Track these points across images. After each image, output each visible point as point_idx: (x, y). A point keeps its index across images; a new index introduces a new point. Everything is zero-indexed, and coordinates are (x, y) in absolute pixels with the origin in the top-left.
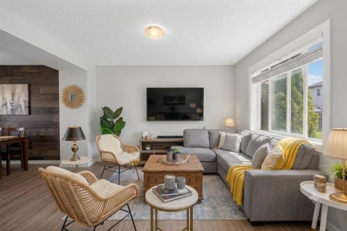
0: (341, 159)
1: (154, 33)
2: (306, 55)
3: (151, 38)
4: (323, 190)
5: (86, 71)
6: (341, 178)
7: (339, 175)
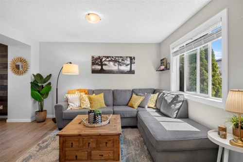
0: (237, 113)
1: (93, 18)
2: (211, 35)
3: (90, 22)
4: (225, 137)
5: (30, 46)
6: (238, 128)
7: (236, 126)
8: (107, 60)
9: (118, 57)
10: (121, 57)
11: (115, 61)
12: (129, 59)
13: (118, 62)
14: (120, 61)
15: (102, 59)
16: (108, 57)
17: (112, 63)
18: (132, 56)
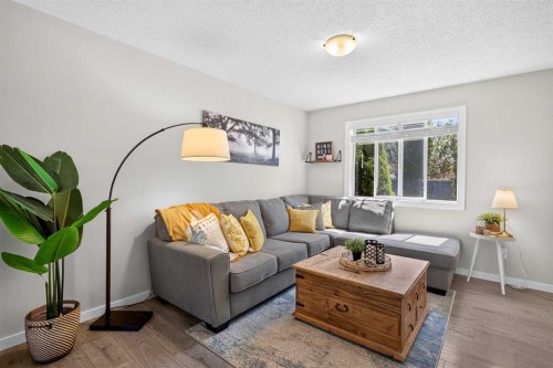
8: (236, 128)
9: (255, 125)
10: (259, 126)
11: (251, 134)
12: (271, 133)
13: (255, 136)
14: (258, 134)
15: (226, 123)
16: (237, 122)
17: (244, 137)
18: (277, 128)
